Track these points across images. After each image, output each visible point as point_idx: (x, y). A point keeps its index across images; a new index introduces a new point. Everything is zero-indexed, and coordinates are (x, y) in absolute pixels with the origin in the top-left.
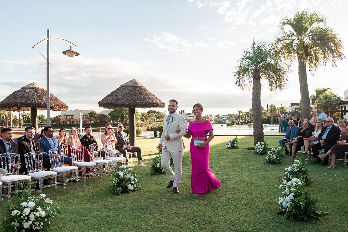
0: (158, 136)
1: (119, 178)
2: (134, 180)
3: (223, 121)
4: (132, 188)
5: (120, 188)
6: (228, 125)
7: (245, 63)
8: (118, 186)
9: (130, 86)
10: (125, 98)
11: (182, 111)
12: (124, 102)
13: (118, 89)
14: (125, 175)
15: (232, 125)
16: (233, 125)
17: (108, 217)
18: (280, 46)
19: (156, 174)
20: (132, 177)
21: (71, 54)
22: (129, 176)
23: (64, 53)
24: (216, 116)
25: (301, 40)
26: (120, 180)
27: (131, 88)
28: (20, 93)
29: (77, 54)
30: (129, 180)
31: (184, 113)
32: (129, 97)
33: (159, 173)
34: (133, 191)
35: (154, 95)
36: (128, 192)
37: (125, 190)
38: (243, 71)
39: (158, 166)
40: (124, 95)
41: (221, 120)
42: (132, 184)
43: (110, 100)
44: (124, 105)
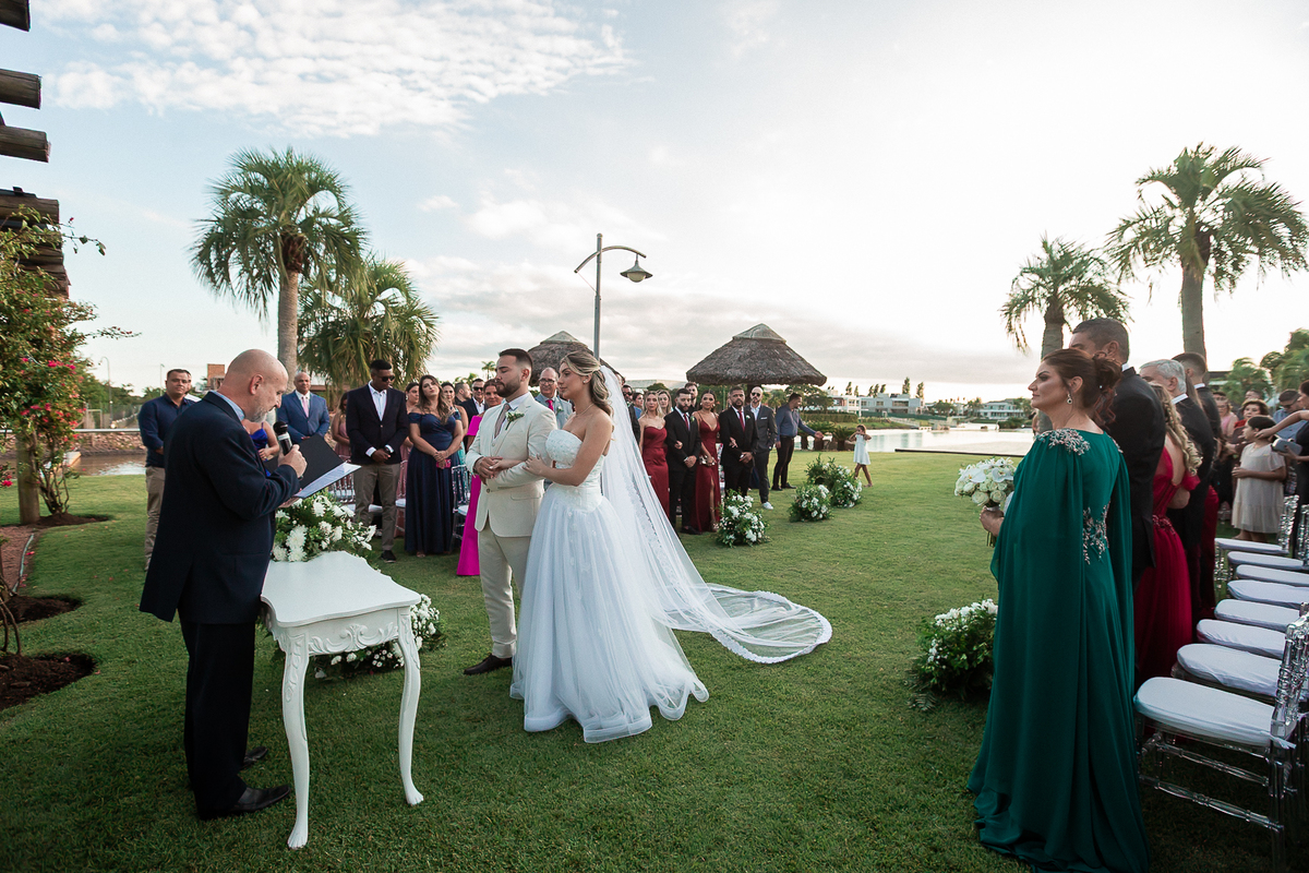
0: (811, 447)
1: (730, 518)
2: (759, 525)
3: (989, 415)
4: (754, 539)
5: (732, 537)
6: (1002, 426)
7: (1027, 282)
8: (729, 533)
9: (751, 339)
10: (741, 365)
11: (877, 387)
12: (738, 372)
13: (726, 345)
14: (741, 513)
15: (1012, 427)
16: (1016, 427)
17: (715, 573)
18: (1130, 235)
19: (799, 520)
20: (756, 519)
21: (636, 276)
22: (748, 516)
23: (624, 274)
24: (970, 403)
25: (1192, 217)
26: (733, 521)
27: (754, 343)
28: (541, 353)
29: (648, 276)
30: (749, 522)
31: (882, 391)
32: (750, 363)
33: (806, 518)
34: (755, 543)
35: (803, 360)
36: (746, 544)
37: (741, 541)
38: (1017, 306)
39: (804, 505)
40: (739, 359)
41: (986, 414)
42: (754, 531)
43: (710, 369)
44: (739, 380)
